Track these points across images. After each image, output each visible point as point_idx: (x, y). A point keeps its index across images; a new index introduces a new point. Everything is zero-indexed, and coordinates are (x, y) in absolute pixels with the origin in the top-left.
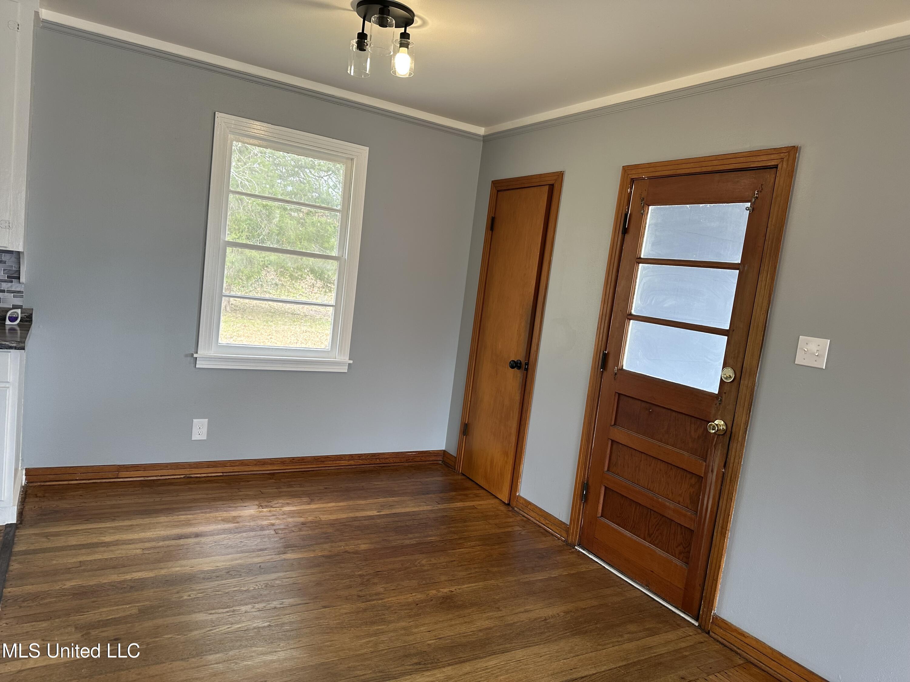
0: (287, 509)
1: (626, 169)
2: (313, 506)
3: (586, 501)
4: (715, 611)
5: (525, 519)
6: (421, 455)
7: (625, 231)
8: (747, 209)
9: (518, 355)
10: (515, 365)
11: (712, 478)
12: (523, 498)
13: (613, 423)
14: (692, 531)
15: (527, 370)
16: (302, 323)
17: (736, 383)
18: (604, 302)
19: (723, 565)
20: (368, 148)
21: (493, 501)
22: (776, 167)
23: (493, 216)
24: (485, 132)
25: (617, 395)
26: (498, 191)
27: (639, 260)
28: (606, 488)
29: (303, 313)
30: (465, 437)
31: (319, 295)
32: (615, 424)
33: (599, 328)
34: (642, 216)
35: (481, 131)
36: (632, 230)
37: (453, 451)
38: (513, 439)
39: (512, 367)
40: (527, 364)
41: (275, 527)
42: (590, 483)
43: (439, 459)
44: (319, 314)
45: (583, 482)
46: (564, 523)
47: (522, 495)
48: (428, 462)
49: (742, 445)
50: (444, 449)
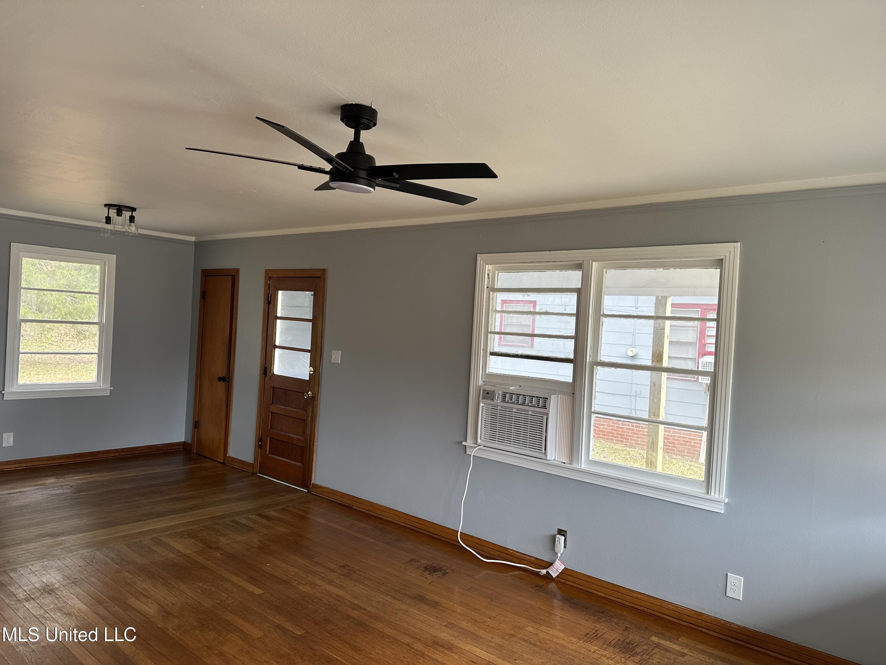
0: (75, 478)
1: (267, 271)
2: (92, 475)
3: (261, 448)
4: (313, 482)
5: (231, 468)
6: (167, 446)
7: (269, 303)
8: (312, 295)
9: (222, 373)
10: (221, 379)
11: (309, 419)
12: (231, 457)
13: (271, 403)
14: (303, 447)
15: (228, 381)
16: (56, 371)
17: (314, 374)
18: (263, 340)
19: (314, 459)
20: (115, 256)
21: (214, 463)
22: (320, 277)
23: (204, 290)
24: (195, 239)
25: (272, 388)
26: (206, 276)
27: (277, 318)
28: (270, 438)
29: (56, 362)
30: (196, 429)
31: (72, 342)
32: (272, 403)
33: (261, 354)
34: (276, 295)
35: (193, 239)
36: (272, 302)
37: (189, 441)
38: (224, 423)
39: (219, 381)
40: (228, 378)
41: (70, 485)
42: (262, 438)
43: (180, 447)
44: (73, 362)
45: (259, 438)
46: (252, 463)
47: (230, 455)
48: (173, 450)
49: (317, 401)
50: (184, 441)
